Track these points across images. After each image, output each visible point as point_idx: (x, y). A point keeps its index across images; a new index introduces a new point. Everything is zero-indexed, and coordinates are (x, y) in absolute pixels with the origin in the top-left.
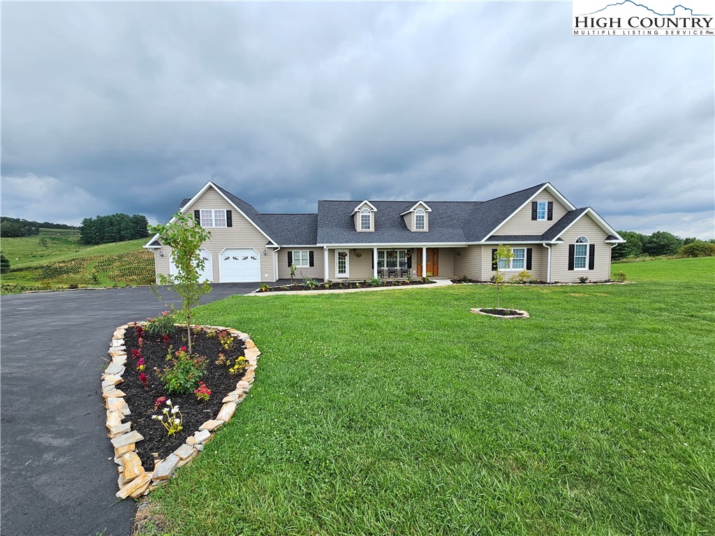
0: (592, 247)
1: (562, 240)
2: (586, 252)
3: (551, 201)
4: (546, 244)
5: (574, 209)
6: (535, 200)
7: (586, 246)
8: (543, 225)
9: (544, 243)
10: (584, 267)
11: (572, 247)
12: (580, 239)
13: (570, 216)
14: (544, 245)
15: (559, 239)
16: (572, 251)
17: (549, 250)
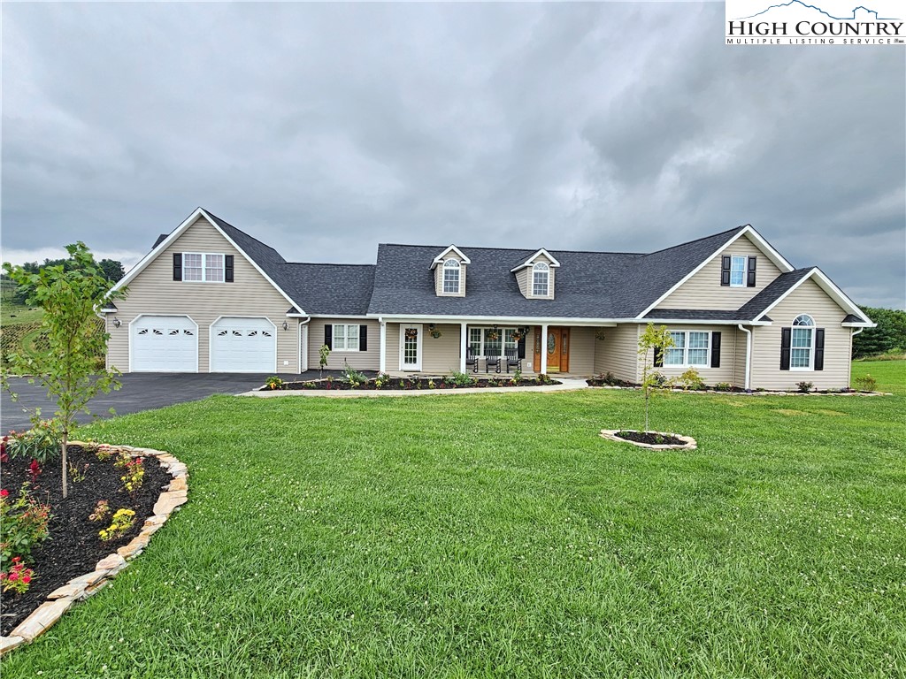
0: (820, 333)
1: (770, 320)
2: (809, 341)
3: (753, 255)
4: (744, 326)
5: (791, 269)
6: (727, 254)
7: (810, 330)
8: (738, 295)
9: (740, 323)
10: (807, 366)
11: (786, 333)
12: (800, 318)
13: (784, 281)
14: (741, 327)
15: (765, 318)
16: (786, 337)
17: (749, 336)
